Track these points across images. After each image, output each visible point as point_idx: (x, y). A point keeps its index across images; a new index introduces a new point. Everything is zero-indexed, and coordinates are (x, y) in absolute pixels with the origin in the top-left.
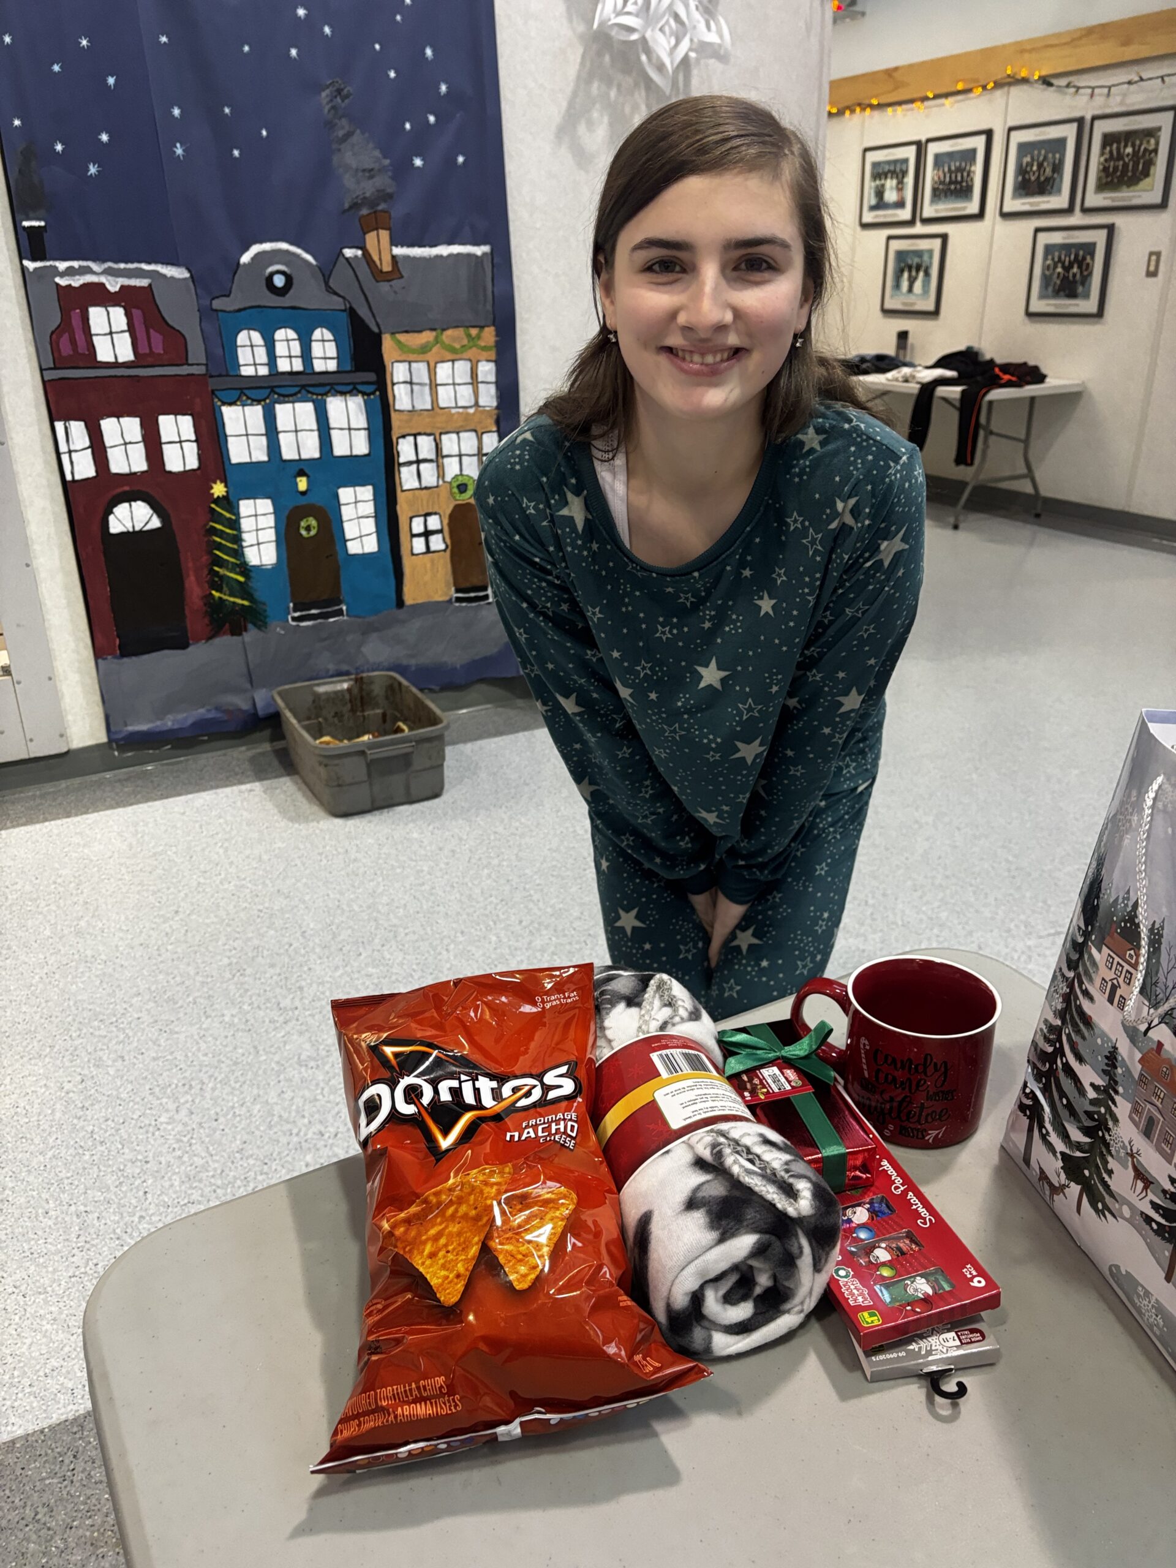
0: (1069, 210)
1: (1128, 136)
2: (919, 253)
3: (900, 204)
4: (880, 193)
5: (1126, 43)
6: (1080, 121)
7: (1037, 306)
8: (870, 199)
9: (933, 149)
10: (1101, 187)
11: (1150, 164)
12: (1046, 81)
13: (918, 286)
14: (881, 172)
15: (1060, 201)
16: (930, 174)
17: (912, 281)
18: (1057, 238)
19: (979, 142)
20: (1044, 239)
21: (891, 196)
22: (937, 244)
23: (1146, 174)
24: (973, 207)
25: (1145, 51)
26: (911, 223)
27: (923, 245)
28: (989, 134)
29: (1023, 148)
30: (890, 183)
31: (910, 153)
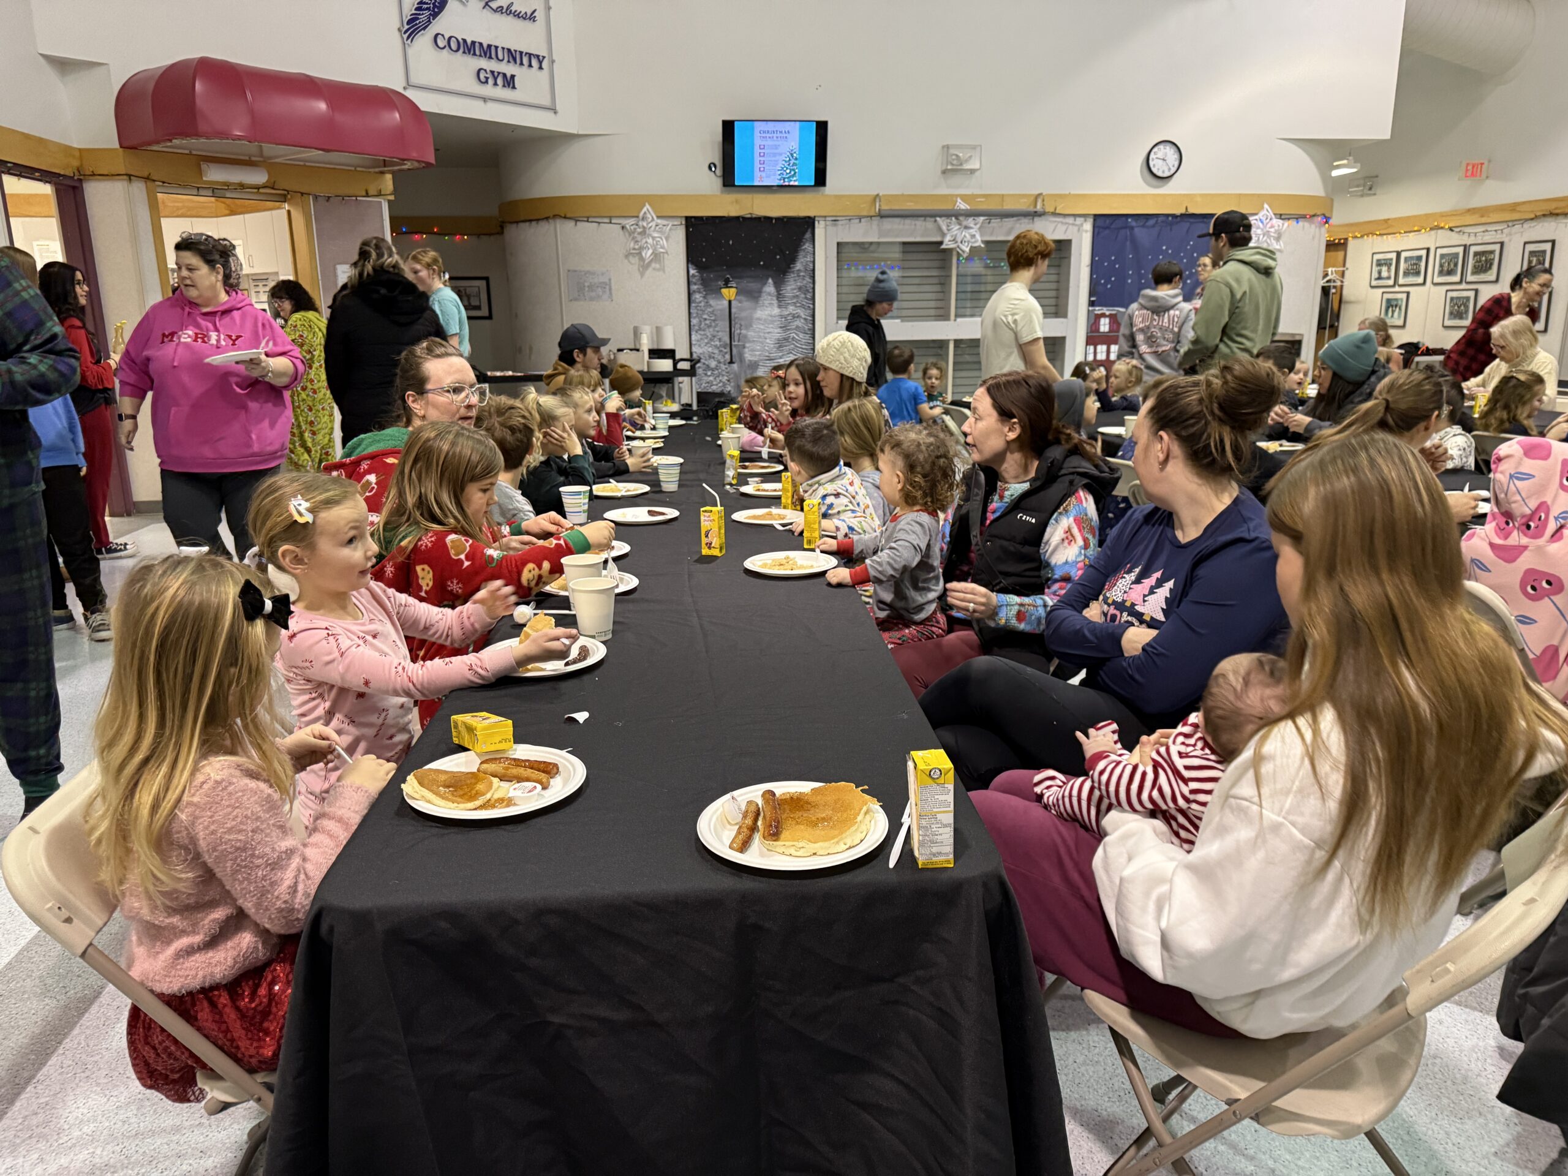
0: (1461, 282)
1: (1484, 253)
2: (1396, 300)
3: (1389, 278)
4: (1380, 272)
5: (1482, 216)
6: (1465, 246)
7: (1448, 323)
8: (1375, 275)
9: (1404, 255)
10: (1473, 273)
11: (1491, 264)
12: (1451, 229)
13: (1396, 314)
14: (1380, 263)
15: (1457, 278)
16: (1403, 266)
17: (1393, 312)
18: (1455, 294)
19: (1424, 253)
20: (1450, 294)
21: (1384, 274)
22: (1404, 296)
23: (1490, 268)
24: (1420, 280)
25: (1489, 220)
26: (1394, 286)
27: (1399, 296)
28: (1428, 250)
29: (1442, 256)
30: (1384, 269)
31: (1394, 256)
